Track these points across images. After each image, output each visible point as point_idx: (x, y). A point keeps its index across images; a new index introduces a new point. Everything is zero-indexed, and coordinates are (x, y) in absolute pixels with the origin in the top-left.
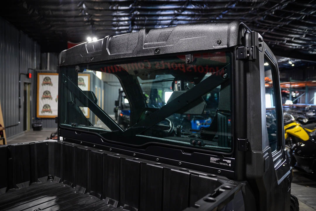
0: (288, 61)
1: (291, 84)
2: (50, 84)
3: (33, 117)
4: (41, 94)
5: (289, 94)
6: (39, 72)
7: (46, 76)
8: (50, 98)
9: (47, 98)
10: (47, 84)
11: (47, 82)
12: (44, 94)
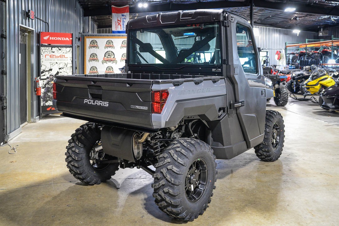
0: (330, 18)
1: (333, 42)
2: (97, 47)
4: (88, 57)
5: (330, 53)
6: (86, 35)
7: (93, 39)
8: (97, 60)
9: (94, 60)
10: (94, 47)
11: (94, 45)
12: (91, 57)
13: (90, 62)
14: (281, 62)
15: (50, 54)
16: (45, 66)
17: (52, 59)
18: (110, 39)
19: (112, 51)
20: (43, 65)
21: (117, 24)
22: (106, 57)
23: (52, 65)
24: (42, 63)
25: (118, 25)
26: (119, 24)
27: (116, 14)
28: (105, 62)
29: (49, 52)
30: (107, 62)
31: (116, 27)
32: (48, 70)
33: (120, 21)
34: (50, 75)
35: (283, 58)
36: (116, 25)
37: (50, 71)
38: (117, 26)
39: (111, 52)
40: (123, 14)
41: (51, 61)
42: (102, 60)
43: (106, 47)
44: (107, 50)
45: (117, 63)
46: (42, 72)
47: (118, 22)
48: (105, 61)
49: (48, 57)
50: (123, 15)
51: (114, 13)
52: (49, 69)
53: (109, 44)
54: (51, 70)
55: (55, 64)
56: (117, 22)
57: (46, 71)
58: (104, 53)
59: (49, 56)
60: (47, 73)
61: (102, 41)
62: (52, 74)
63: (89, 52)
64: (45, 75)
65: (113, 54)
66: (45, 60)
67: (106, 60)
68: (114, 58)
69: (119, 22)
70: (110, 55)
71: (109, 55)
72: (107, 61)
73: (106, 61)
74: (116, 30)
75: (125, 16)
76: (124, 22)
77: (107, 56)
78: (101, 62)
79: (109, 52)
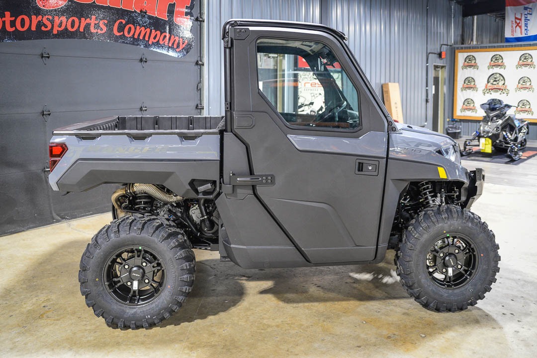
2: (475, 66)
3: (449, 118)
4: (460, 83)
6: (458, 48)
7: (469, 54)
8: (473, 88)
9: (470, 88)
10: (471, 66)
11: (471, 63)
12: (465, 83)
13: (464, 91)
15: (311, 82)
16: (304, 97)
17: (314, 88)
18: (497, 53)
19: (501, 73)
20: (302, 96)
21: (514, 25)
22: (489, 84)
23: (313, 97)
24: (300, 94)
25: (516, 27)
26: (518, 25)
27: (512, 7)
28: (488, 91)
29: (309, 79)
30: (492, 92)
31: (512, 31)
32: (308, 103)
33: (520, 20)
34: (311, 111)
36: (512, 27)
37: (311, 105)
38: (514, 29)
39: (498, 75)
40: (526, 6)
41: (312, 92)
42: (484, 88)
43: (492, 66)
44: (492, 71)
45: (509, 95)
46: (301, 107)
47: (516, 22)
49: (308, 85)
50: (526, 9)
51: (510, 5)
52: (310, 102)
53: (496, 62)
54: (312, 103)
55: (317, 95)
56: (514, 23)
57: (306, 105)
58: (488, 77)
59: (310, 84)
60: (307, 107)
61: (483, 58)
62: (313, 110)
63: (462, 74)
64: (303, 111)
65: (502, 78)
66: (304, 90)
67: (490, 88)
68: (504, 86)
69: (518, 21)
70: (497, 79)
71: (495, 81)
72: (492, 89)
73: (489, 90)
74: (512, 37)
75: (531, 9)
76: (529, 20)
77: (492, 81)
78: (481, 92)
79: (495, 74)
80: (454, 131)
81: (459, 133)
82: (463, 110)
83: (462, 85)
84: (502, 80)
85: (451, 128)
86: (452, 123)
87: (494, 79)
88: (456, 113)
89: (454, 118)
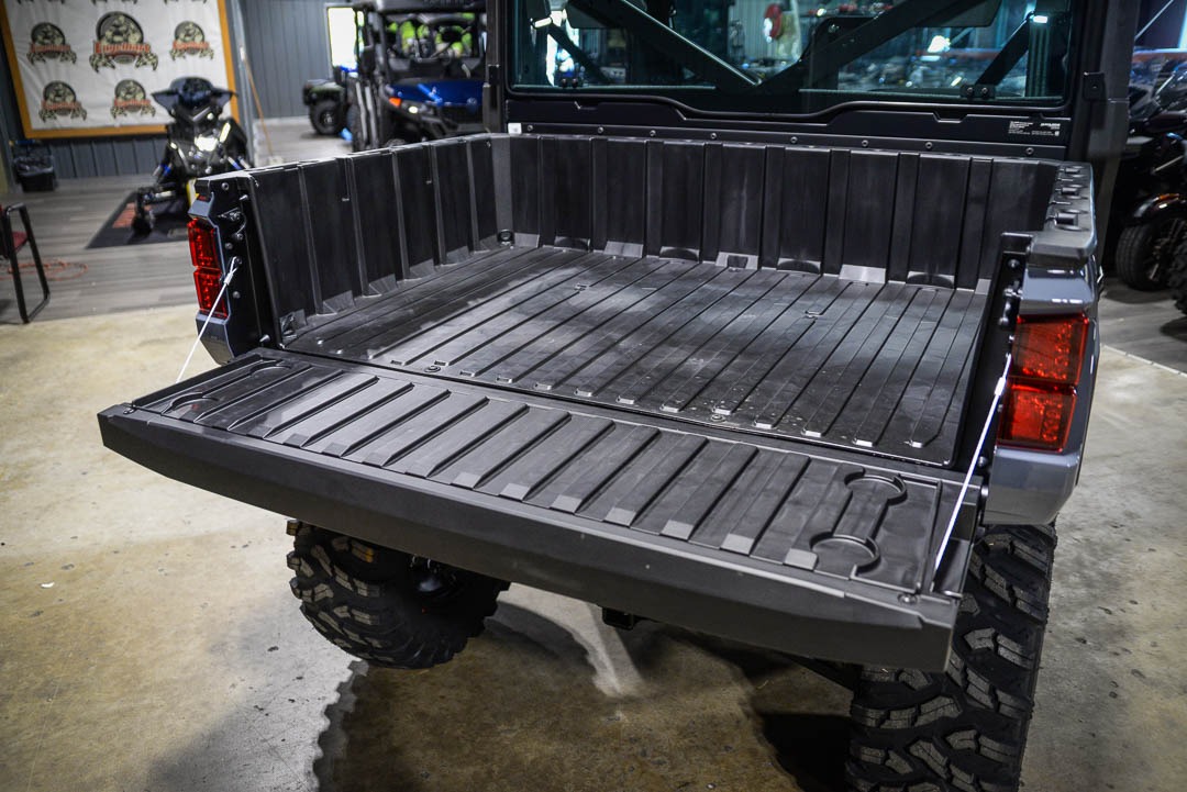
3: (10, 138)
4: (20, 42)
8: (66, 54)
9: (52, 54)
12: (34, 40)
13: (39, 64)
14: (782, 47)
19: (129, 13)
22: (104, 43)
28: (104, 60)
30: (115, 62)
35: (793, 31)
39: (122, 18)
42: (91, 53)
44: (102, 8)
45: (158, 66)
48: (101, 59)
58: (96, 23)
63: (21, 17)
65: (133, 26)
67: (109, 52)
68: (144, 47)
70: (121, 29)
71: (117, 33)
72: (114, 56)
73: (107, 56)
77: (109, 34)
78: (88, 65)
79: (112, 18)
80: (38, 170)
81: (52, 175)
82: (47, 113)
83: (28, 46)
84: (134, 32)
85: (30, 163)
86: (23, 151)
87: (114, 29)
88: (29, 123)
89: (28, 136)
